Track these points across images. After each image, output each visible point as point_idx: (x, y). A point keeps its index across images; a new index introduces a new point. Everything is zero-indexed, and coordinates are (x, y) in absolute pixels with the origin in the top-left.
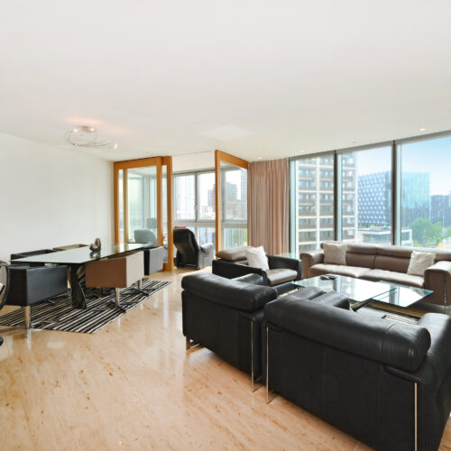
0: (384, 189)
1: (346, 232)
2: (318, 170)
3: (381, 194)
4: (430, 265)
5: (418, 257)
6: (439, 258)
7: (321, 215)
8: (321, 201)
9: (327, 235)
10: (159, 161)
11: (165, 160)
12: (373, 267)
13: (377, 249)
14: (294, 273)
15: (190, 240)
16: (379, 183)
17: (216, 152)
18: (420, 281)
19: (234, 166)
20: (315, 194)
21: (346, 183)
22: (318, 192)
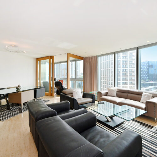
0: (147, 67)
1: (132, 82)
2: (121, 61)
3: (146, 69)
4: (149, 99)
5: (145, 95)
6: (155, 96)
7: (122, 76)
8: (122, 72)
9: (124, 83)
10: (50, 58)
11: (52, 57)
12: (126, 98)
13: (129, 91)
14: (91, 100)
15: (60, 85)
16: (145, 65)
17: (68, 54)
18: (144, 106)
19: (78, 59)
20: (120, 69)
21: (132, 65)
22: (121, 68)
